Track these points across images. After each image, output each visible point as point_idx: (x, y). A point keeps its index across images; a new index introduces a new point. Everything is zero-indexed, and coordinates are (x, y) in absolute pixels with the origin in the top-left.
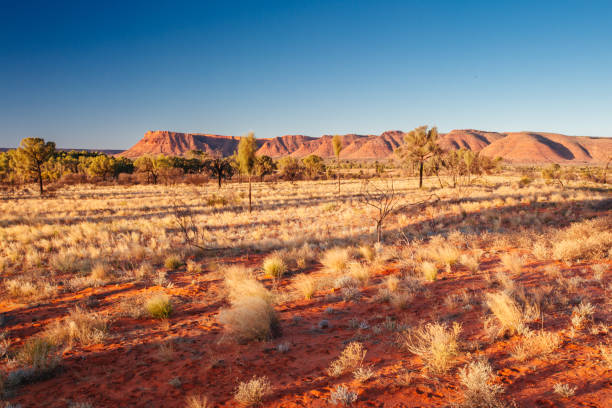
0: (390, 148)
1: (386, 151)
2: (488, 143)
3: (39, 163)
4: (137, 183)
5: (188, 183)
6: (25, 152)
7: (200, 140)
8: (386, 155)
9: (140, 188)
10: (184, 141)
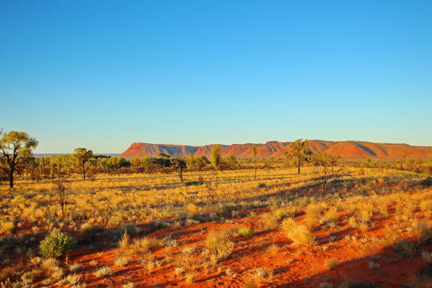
0: (271, 151)
1: (269, 153)
2: (328, 148)
3: (84, 162)
4: (133, 172)
5: (162, 172)
6: (76, 156)
7: (162, 147)
8: (269, 155)
9: (135, 175)
10: (153, 148)
